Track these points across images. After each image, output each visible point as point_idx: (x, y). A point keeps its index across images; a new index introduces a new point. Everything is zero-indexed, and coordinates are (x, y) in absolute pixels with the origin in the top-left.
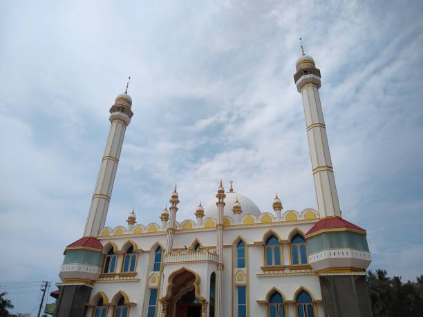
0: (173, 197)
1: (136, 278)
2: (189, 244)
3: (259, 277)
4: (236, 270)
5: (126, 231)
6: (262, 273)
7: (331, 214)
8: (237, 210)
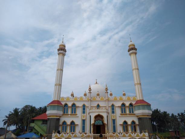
0: (89, 88)
1: (77, 116)
2: (96, 105)
3: (120, 117)
4: (112, 114)
5: (71, 99)
6: (120, 115)
7: (141, 99)
8: (111, 95)
